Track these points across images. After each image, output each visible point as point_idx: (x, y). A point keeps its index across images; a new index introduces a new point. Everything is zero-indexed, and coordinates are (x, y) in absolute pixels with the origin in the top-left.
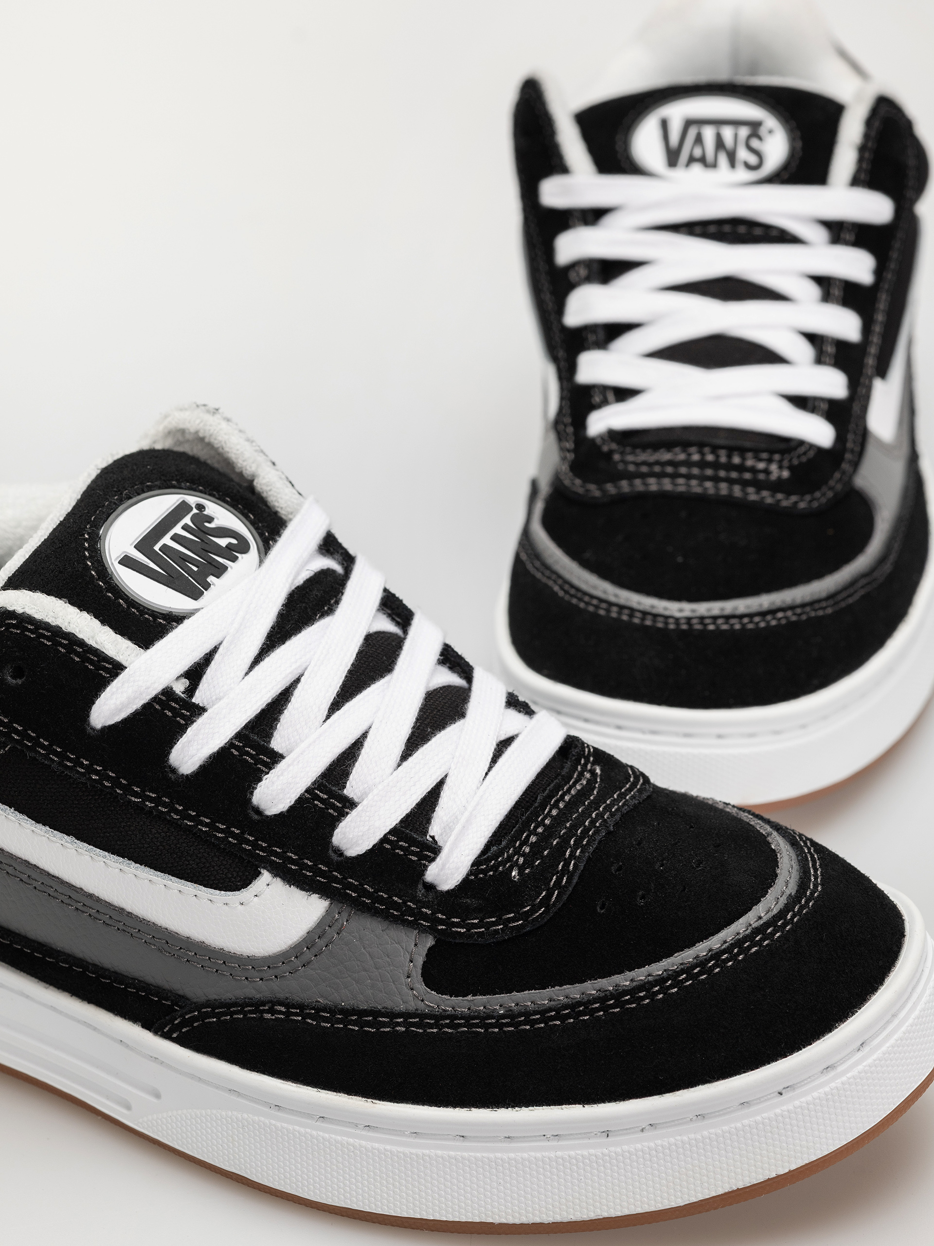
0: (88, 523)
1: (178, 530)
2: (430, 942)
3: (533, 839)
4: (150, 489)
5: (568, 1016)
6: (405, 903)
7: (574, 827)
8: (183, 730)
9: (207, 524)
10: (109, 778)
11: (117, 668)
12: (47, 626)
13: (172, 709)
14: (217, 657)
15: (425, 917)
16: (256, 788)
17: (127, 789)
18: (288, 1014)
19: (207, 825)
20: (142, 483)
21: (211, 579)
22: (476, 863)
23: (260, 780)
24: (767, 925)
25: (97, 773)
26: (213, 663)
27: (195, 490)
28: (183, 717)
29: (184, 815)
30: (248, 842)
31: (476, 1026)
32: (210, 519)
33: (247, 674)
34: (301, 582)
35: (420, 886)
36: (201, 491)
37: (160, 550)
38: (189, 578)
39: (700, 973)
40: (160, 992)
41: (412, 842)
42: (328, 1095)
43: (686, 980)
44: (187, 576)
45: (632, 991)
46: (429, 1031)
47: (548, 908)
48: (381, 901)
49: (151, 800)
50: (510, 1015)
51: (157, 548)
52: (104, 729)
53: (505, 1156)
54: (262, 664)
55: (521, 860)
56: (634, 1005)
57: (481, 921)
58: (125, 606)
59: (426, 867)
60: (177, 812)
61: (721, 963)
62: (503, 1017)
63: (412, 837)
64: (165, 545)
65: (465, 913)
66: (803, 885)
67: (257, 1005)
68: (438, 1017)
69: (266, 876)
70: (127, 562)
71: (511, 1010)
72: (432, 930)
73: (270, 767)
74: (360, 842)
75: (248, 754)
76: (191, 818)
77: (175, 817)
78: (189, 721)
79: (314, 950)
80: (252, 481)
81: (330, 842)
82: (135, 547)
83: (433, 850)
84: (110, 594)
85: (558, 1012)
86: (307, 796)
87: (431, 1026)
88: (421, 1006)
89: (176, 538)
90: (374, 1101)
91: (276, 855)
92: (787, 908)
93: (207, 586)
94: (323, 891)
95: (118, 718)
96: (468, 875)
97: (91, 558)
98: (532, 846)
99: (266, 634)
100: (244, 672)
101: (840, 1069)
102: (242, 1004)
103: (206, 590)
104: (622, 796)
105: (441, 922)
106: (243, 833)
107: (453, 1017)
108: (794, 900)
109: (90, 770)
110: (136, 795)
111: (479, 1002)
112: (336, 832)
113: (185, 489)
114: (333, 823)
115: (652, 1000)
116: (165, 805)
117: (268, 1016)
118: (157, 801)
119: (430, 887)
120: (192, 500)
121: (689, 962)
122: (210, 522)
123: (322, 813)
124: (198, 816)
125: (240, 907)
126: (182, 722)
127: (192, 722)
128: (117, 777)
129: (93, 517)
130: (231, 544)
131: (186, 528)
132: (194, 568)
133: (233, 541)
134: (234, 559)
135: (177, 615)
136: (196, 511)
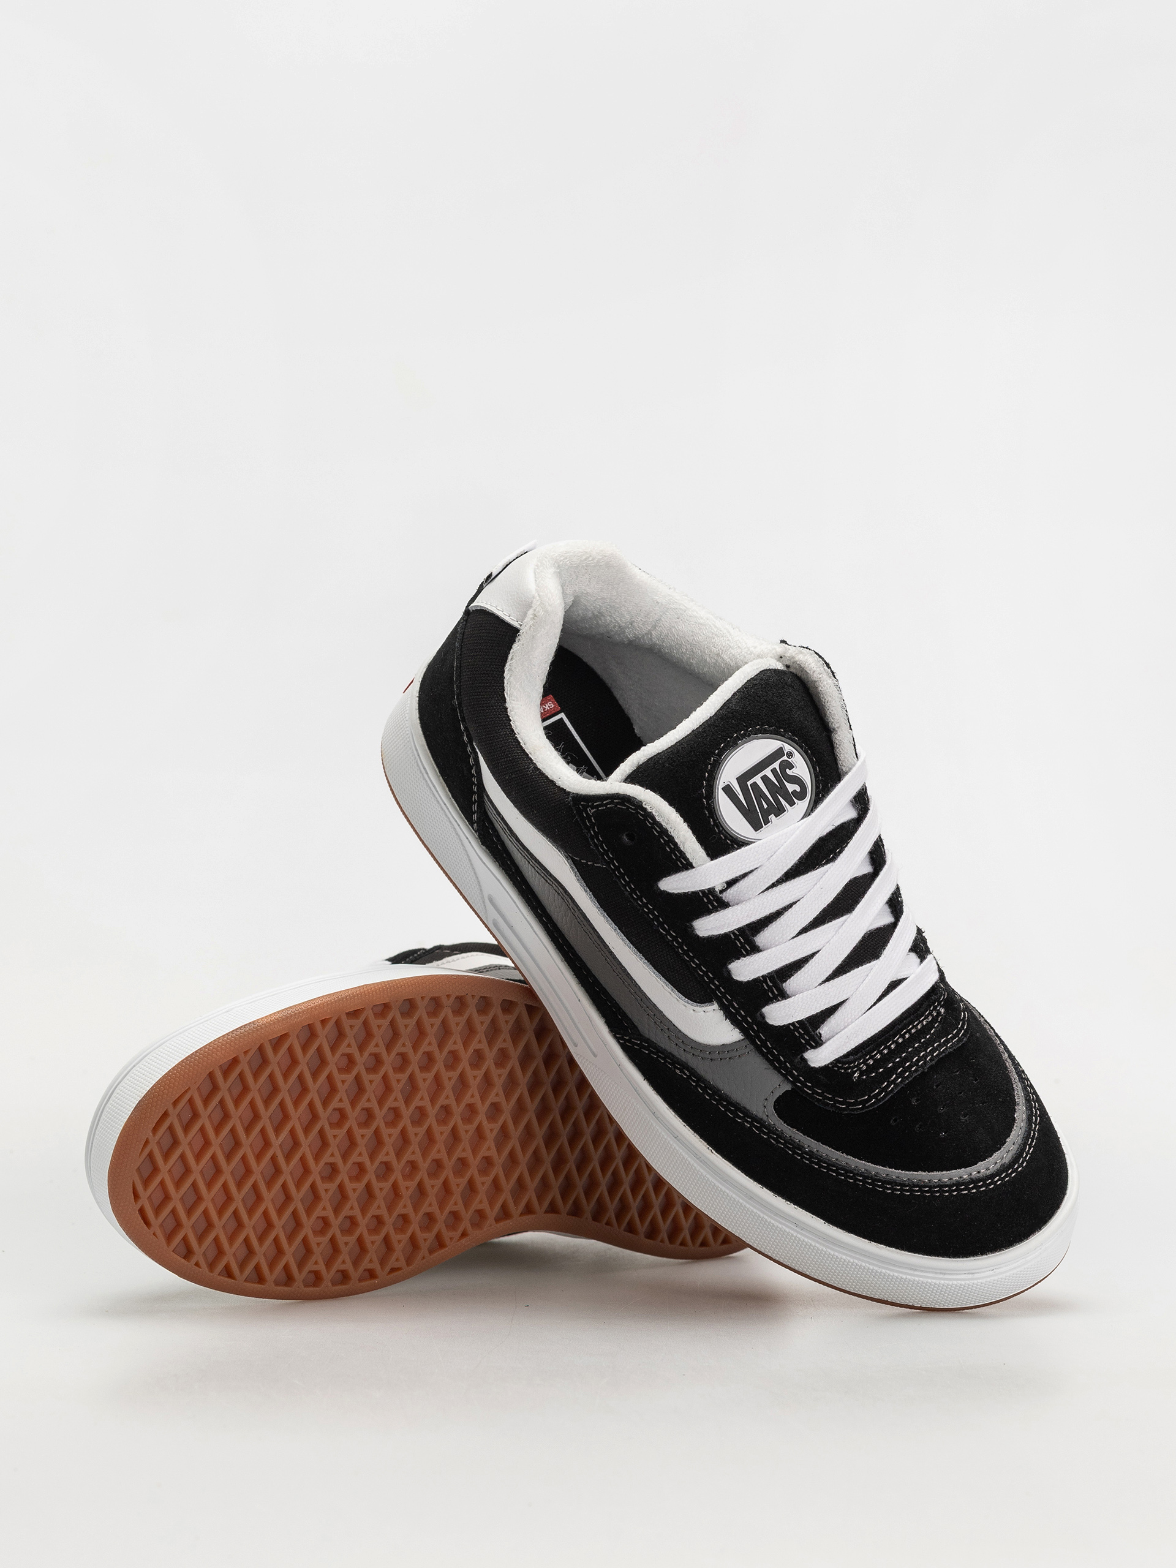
1: (768, 772)
2: (788, 1087)
3: (878, 1056)
4: (765, 732)
5: (842, 1175)
6: (785, 1062)
7: (905, 1060)
8: (709, 912)
9: (787, 770)
10: (653, 914)
11: (688, 866)
12: (660, 825)
13: (708, 898)
14: (751, 876)
15: (793, 1076)
16: (734, 962)
17: (661, 925)
18: (689, 1077)
19: (696, 964)
20: (763, 725)
21: (772, 817)
22: (837, 1061)
23: (739, 959)
24: (979, 1180)
25: (648, 908)
27: (793, 741)
28: (713, 905)
29: (686, 953)
30: (714, 984)
31: (790, 1149)
32: (791, 767)
33: (763, 892)
35: (799, 1057)
36: (796, 743)
37: (750, 785)
38: (759, 814)
39: (927, 1192)
40: (625, 1015)
41: (807, 1032)
42: (689, 1132)
43: (917, 1191)
44: (758, 811)
45: (885, 1182)
46: (762, 1135)
47: (864, 1106)
48: (773, 1054)
49: (671, 936)
50: (811, 1154)
51: (749, 783)
52: (664, 892)
53: (769, 1220)
54: (775, 889)
55: (865, 1068)
56: (881, 1189)
57: (823, 1092)
58: (712, 823)
59: (807, 1050)
60: (683, 949)
61: (941, 1191)
62: (806, 1153)
63: (808, 1030)
64: (755, 783)
65: (817, 1084)
66: (1015, 1160)
67: (675, 1061)
68: (771, 1130)
69: (715, 1006)
70: (728, 790)
71: (812, 1152)
72: (793, 1083)
73: (748, 954)
74: (777, 1020)
75: (739, 941)
76: (688, 956)
77: (680, 951)
78: (716, 909)
79: (721, 1056)
80: (832, 732)
81: (761, 1010)
82: (737, 779)
83: (817, 1042)
84: (707, 812)
85: (837, 1169)
86: (762, 979)
87: (765, 1133)
88: (765, 1118)
89: (765, 779)
90: (713, 1150)
91: (727, 999)
92: (998, 1173)
93: (767, 822)
94: (743, 1030)
95: (676, 892)
96: (829, 1064)
97: (708, 781)
98: (876, 1061)
99: (787, 870)
100: (761, 891)
101: (976, 1276)
102: (668, 1055)
104: (947, 1041)
105: (800, 1082)
106: (714, 978)
107: (779, 1136)
108: (1005, 1168)
109: (645, 905)
110: (664, 929)
111: (798, 1137)
112: (767, 1007)
113: (787, 739)
114: (769, 1001)
115: (893, 1192)
116: (677, 942)
117: (678, 1071)
118: (676, 938)
119: (805, 1061)
120: (787, 748)
121: (924, 1182)
122: (790, 769)
123: (765, 992)
124: (694, 957)
125: (692, 1011)
126: (712, 908)
127: (717, 911)
128: (658, 916)
129: (722, 745)
130: (795, 791)
131: (774, 771)
132: (765, 806)
133: (798, 789)
134: (792, 804)
135: (740, 840)
136: (785, 758)
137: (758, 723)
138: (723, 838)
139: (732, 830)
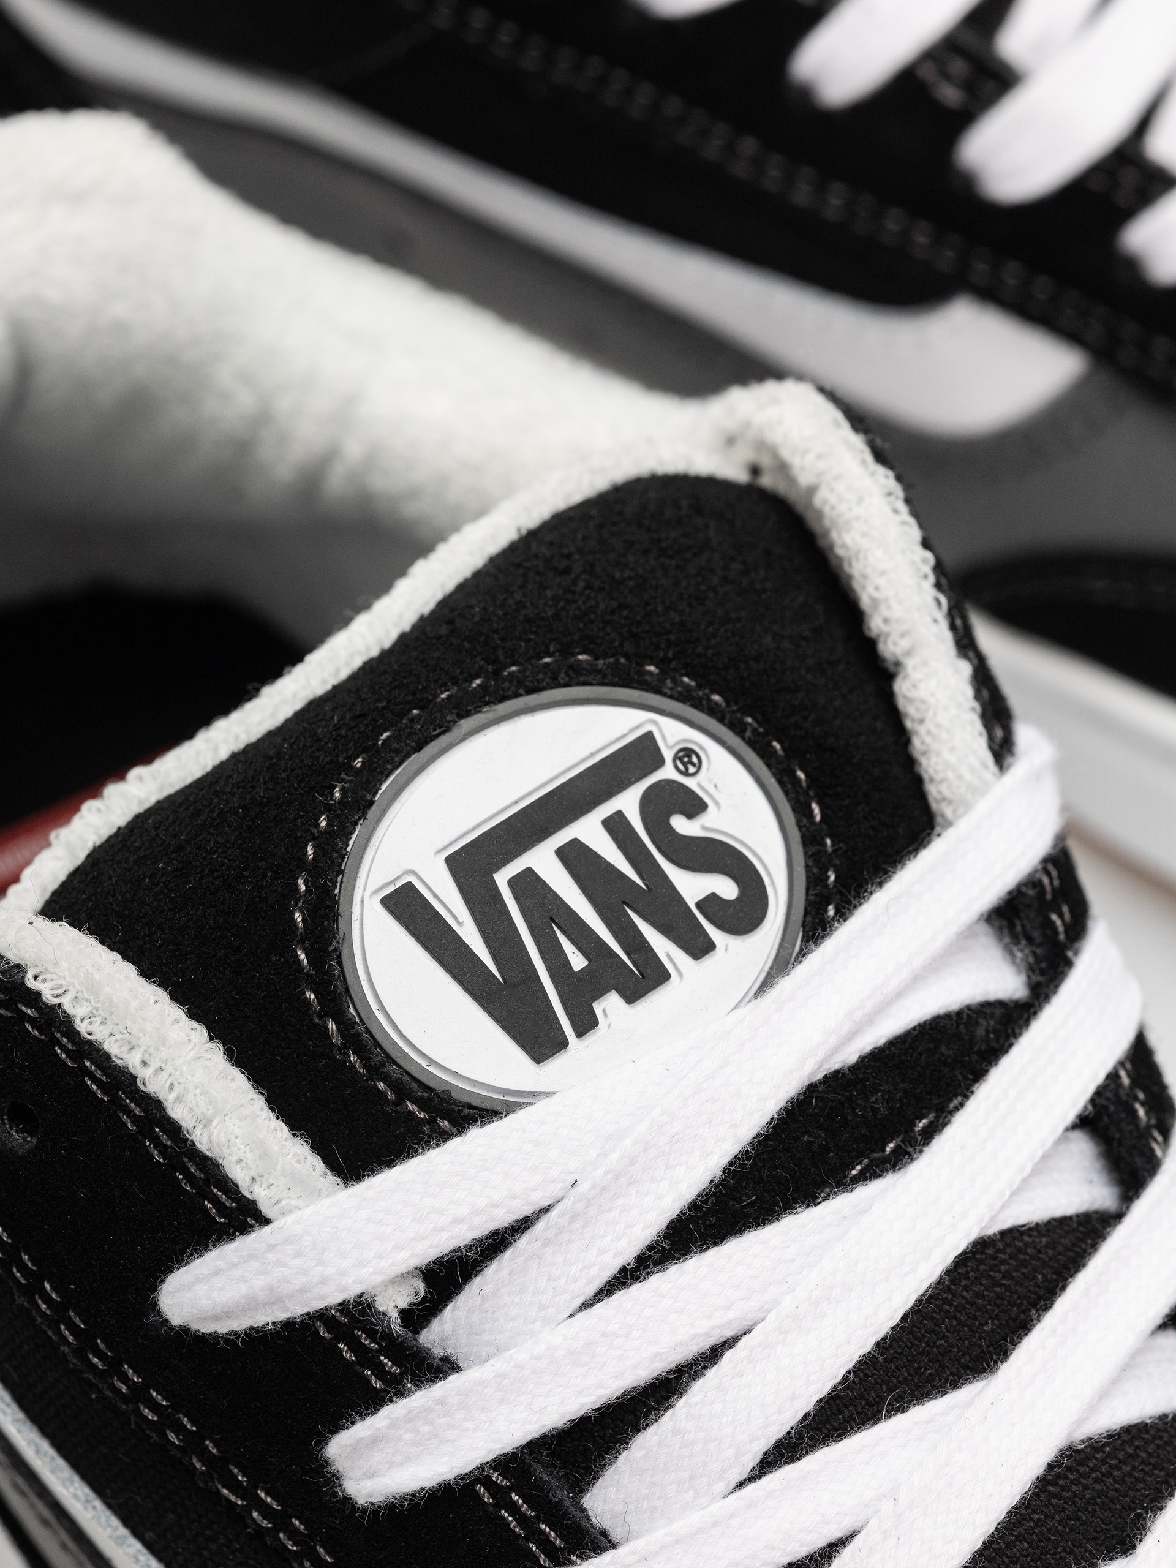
0: (365, 750)
1: (589, 827)
4: (576, 676)
9: (676, 820)
10: (179, 1429)
11: (243, 1215)
13: (355, 1346)
14: (524, 1243)
17: (218, 1469)
20: (567, 651)
21: (610, 1003)
25: (155, 1407)
26: (508, 1254)
27: (698, 704)
28: (380, 1372)
33: (585, 1306)
34: (853, 1059)
36: (712, 711)
37: (509, 883)
38: (549, 990)
44: (547, 982)
49: (264, 1509)
51: (502, 878)
52: (186, 1330)
54: (636, 1290)
64: (530, 874)
70: (407, 905)
75: (513, 1509)
82: (449, 860)
84: (312, 996)
93: (585, 1024)
95: (225, 1326)
99: (678, 1212)
100: (579, 1302)
103: (580, 1034)
109: (139, 1394)
110: (235, 1486)
113: (671, 697)
116: (291, 1533)
118: (281, 1521)
120: (676, 734)
122: (690, 815)
126: (378, 1385)
127: (401, 1393)
128: (200, 1437)
129: (386, 735)
130: (713, 898)
131: (616, 826)
132: (578, 961)
133: (727, 888)
134: (699, 948)
135: (465, 1099)
136: (668, 772)
137: (547, 647)
138: (391, 1096)
139: (431, 1061)
